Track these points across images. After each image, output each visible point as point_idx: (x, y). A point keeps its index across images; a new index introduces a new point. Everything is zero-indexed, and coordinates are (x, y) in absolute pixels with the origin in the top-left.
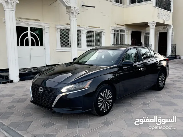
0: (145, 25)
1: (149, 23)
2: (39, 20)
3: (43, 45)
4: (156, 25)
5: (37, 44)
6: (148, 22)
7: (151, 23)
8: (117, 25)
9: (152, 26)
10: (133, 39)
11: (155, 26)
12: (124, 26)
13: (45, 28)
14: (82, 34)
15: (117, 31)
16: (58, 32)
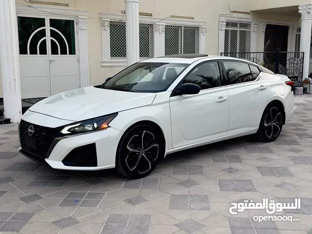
14: (156, 31)
16: (106, 27)
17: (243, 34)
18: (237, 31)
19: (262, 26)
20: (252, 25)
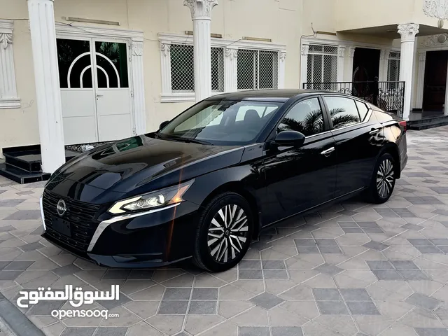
0: (390, 33)
1: (399, 27)
2: (118, 24)
3: (128, 87)
4: (418, 31)
5: (113, 85)
6: (397, 25)
7: (405, 26)
8: (318, 32)
9: (407, 35)
10: (357, 69)
11: (416, 35)
12: (335, 34)
13: (131, 45)
14: (227, 56)
15: (317, 48)
16: (166, 52)
17: (329, 59)
18: (321, 56)
19: (350, 50)
20: (339, 49)
